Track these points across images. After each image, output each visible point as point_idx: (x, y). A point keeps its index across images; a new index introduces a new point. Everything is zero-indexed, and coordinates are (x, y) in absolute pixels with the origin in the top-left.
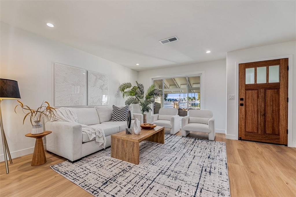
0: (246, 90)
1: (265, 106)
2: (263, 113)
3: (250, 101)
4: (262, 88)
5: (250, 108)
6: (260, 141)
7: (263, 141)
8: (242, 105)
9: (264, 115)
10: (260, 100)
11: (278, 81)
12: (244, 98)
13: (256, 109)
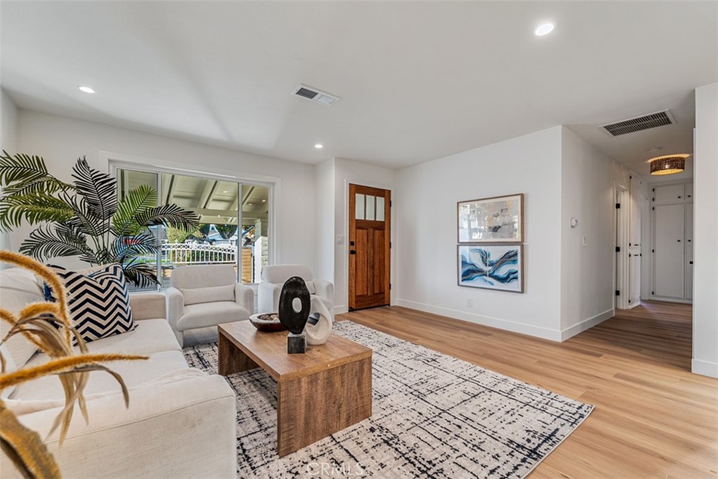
0: (357, 228)
1: (374, 253)
2: (372, 265)
3: (360, 247)
4: (371, 227)
5: (361, 258)
6: (369, 306)
7: (372, 305)
8: (352, 252)
9: (373, 267)
10: (370, 245)
11: (383, 220)
12: (354, 241)
13: (366, 259)
